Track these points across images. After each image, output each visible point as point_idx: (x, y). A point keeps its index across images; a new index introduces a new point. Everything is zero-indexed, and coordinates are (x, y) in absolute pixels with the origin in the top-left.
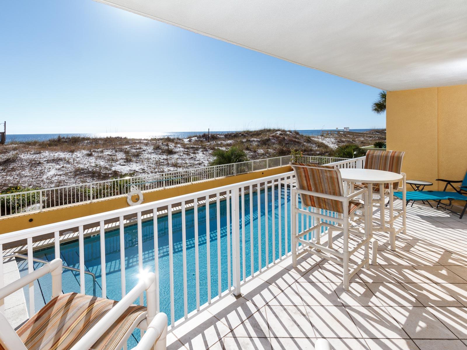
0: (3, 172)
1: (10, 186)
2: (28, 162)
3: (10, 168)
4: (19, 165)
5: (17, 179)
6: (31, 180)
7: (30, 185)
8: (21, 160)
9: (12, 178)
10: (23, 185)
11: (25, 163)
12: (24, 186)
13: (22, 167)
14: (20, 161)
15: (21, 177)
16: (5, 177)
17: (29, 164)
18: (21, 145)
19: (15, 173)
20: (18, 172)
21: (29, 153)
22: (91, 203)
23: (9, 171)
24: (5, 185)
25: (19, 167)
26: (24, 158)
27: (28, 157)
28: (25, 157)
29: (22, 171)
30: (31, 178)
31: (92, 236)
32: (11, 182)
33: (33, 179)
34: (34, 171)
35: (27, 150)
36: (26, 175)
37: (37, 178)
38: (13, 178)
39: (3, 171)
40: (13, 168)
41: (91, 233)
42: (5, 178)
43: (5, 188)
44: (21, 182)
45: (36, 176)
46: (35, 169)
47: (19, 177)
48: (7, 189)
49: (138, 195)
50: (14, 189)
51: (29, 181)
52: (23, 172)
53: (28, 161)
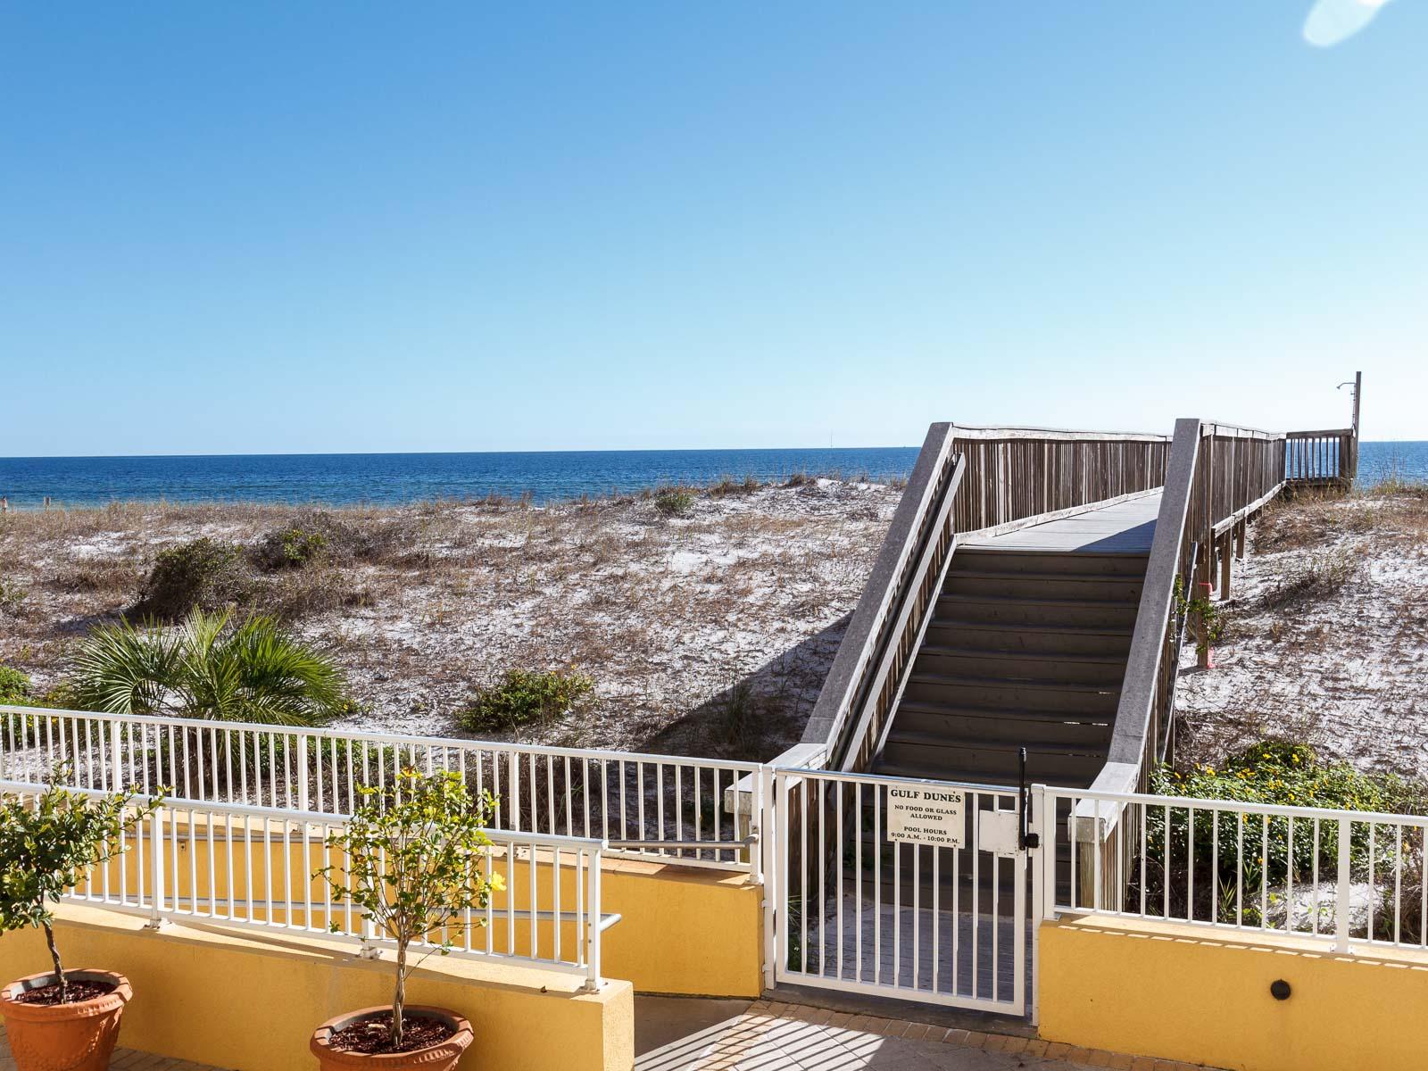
0: (1268, 649)
1: (1270, 732)
2: (1390, 609)
3: (1304, 628)
4: (1346, 621)
5: (1314, 697)
6: (1378, 716)
7: (1362, 752)
8: (1366, 589)
9: (1292, 690)
10: (1328, 744)
11: (1375, 611)
12: (1333, 748)
13: (1360, 631)
14: (1357, 597)
15: (1336, 694)
16: (1270, 676)
17: (1393, 621)
18: (1401, 503)
19: (1316, 659)
20: (1329, 659)
21: (1414, 553)
23: (1294, 646)
24: (1249, 725)
25: (1344, 628)
26: (1380, 580)
27: (1402, 573)
28: (1390, 575)
29: (1350, 657)
30: (1382, 707)
32: (1285, 712)
33: (1388, 711)
34: (1405, 668)
35: (1416, 533)
36: (1361, 682)
37: (1411, 711)
38: (1301, 693)
39: (1269, 642)
40: (1316, 633)
42: (1266, 686)
43: (1248, 741)
44: (1323, 724)
45: (1409, 702)
46: (1418, 652)
47: (1327, 690)
48: (1250, 750)
50: (1274, 762)
51: (1364, 722)
52: (1354, 666)
53: (1393, 600)
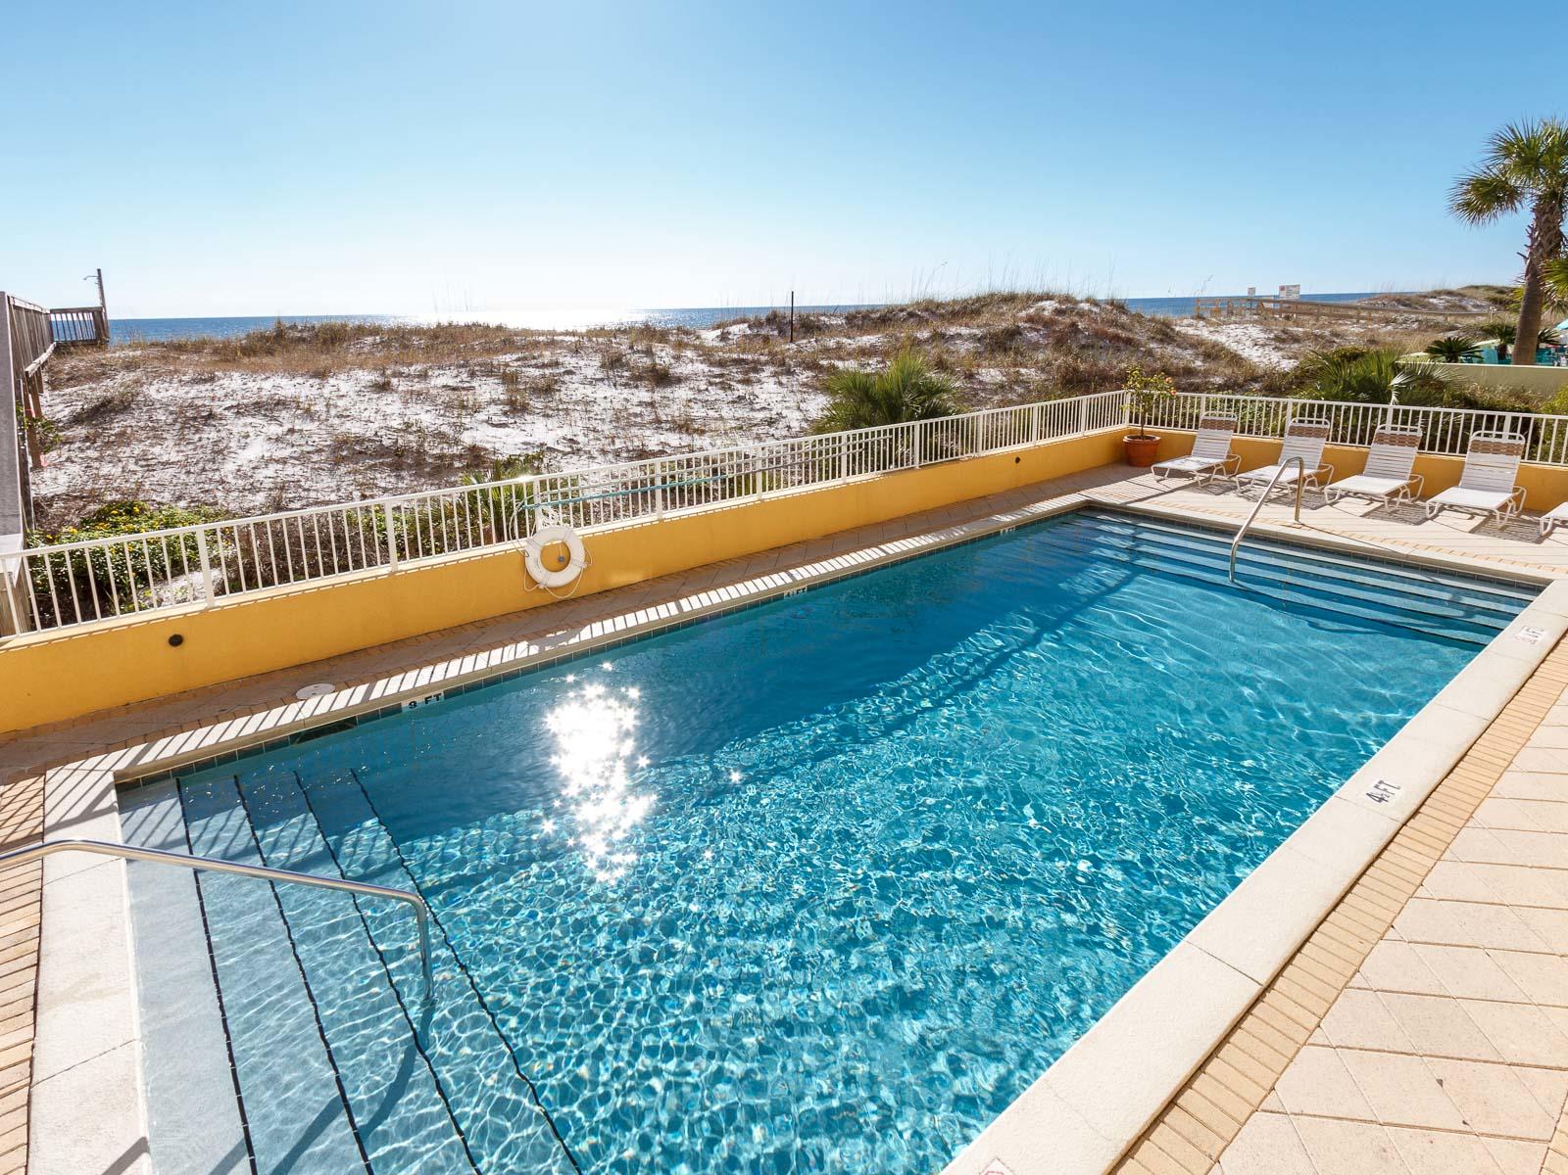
0: (88, 448)
1: (109, 498)
2: (171, 413)
3: (113, 432)
4: (142, 424)
5: (134, 472)
6: (183, 477)
7: (179, 498)
8: (150, 404)
9: (117, 471)
10: (154, 497)
11: (161, 416)
12: (158, 499)
13: (154, 429)
14: (145, 409)
15: (149, 468)
16: (96, 464)
17: (175, 421)
18: (154, 352)
19: (128, 450)
20: (137, 449)
21: (175, 380)
22: (392, 574)
23: (108, 444)
24: (94, 496)
25: (142, 429)
26: (159, 397)
27: (171, 392)
28: (164, 394)
29: (152, 445)
30: (184, 471)
31: (405, 704)
32: (116, 485)
33: (188, 472)
34: (191, 447)
35: (172, 368)
36: (165, 458)
37: (204, 470)
38: (123, 471)
39: (88, 444)
40: (122, 434)
41: (400, 695)
42: (95, 471)
43: (93, 507)
44: (147, 487)
45: (201, 465)
46: (197, 436)
47: (142, 466)
48: (99, 512)
49: (564, 544)
50: (121, 515)
51: (175, 481)
52: (157, 450)
53: (171, 408)
